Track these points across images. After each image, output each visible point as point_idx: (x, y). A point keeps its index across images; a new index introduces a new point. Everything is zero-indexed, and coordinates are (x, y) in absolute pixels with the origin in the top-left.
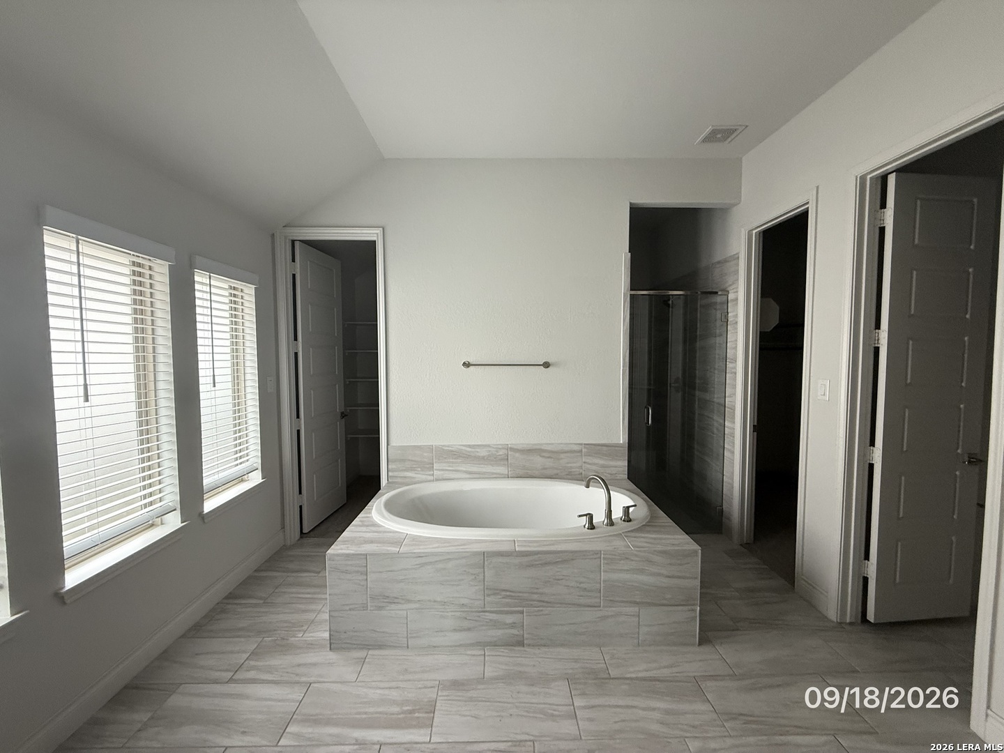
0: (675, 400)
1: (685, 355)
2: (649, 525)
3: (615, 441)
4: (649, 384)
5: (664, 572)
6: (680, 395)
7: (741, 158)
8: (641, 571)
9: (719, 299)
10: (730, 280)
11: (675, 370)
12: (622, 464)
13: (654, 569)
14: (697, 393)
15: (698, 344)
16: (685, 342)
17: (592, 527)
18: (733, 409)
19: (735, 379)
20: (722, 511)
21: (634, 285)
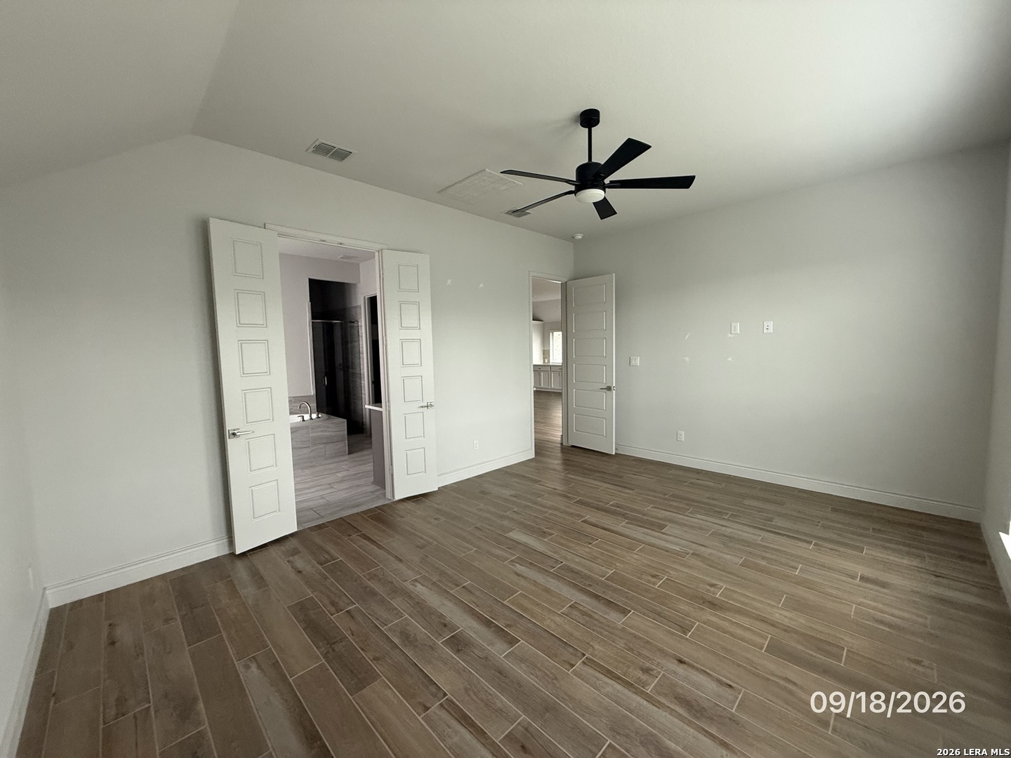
0: (340, 375)
1: (343, 351)
2: (329, 419)
3: (309, 394)
4: (326, 368)
5: (334, 430)
6: (342, 372)
7: (359, 264)
8: (325, 431)
9: (356, 325)
10: (359, 317)
11: (339, 360)
12: (314, 405)
13: (330, 430)
14: (350, 370)
15: (349, 345)
16: (342, 344)
17: (304, 420)
18: (364, 375)
19: (363, 361)
20: (363, 422)
21: (314, 317)
